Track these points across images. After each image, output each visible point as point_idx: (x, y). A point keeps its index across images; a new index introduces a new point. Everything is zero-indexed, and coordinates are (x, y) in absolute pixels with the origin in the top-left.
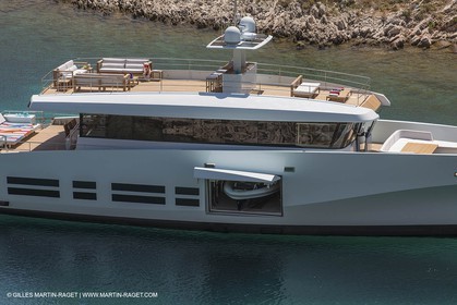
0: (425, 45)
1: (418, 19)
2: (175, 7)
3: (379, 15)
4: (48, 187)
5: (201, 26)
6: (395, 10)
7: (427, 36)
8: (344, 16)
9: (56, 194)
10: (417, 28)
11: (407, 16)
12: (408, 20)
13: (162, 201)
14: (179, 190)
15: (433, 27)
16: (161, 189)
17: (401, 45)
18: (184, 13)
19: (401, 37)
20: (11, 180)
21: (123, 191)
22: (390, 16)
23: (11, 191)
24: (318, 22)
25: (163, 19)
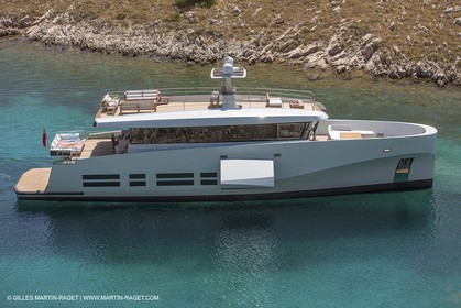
0: (269, 61)
1: (264, 45)
2: (108, 42)
3: (239, 43)
4: (112, 180)
5: (125, 54)
6: (249, 39)
7: (270, 56)
8: (217, 44)
9: (118, 184)
10: (263, 51)
11: (257, 43)
12: (258, 45)
13: (191, 183)
14: (203, 175)
15: (274, 49)
16: (191, 175)
17: (254, 62)
18: (114, 46)
19: (254, 57)
20: (85, 177)
21: (164, 179)
22: (246, 43)
23: (85, 185)
24: (200, 49)
25: (100, 50)
